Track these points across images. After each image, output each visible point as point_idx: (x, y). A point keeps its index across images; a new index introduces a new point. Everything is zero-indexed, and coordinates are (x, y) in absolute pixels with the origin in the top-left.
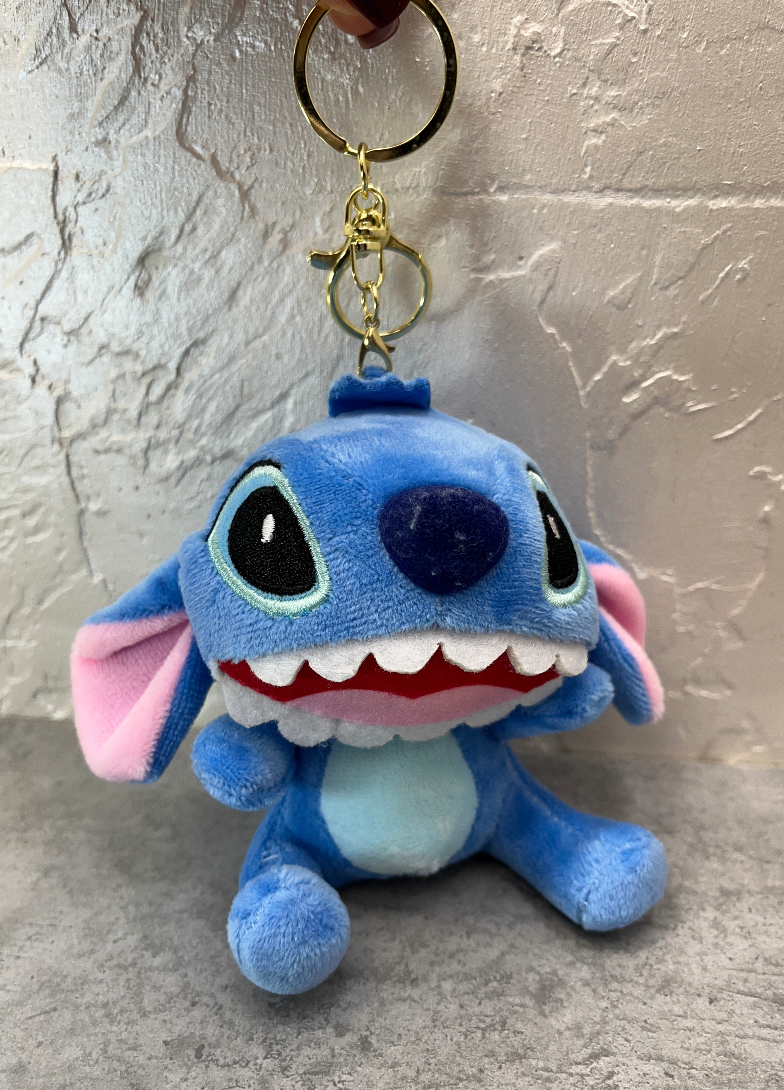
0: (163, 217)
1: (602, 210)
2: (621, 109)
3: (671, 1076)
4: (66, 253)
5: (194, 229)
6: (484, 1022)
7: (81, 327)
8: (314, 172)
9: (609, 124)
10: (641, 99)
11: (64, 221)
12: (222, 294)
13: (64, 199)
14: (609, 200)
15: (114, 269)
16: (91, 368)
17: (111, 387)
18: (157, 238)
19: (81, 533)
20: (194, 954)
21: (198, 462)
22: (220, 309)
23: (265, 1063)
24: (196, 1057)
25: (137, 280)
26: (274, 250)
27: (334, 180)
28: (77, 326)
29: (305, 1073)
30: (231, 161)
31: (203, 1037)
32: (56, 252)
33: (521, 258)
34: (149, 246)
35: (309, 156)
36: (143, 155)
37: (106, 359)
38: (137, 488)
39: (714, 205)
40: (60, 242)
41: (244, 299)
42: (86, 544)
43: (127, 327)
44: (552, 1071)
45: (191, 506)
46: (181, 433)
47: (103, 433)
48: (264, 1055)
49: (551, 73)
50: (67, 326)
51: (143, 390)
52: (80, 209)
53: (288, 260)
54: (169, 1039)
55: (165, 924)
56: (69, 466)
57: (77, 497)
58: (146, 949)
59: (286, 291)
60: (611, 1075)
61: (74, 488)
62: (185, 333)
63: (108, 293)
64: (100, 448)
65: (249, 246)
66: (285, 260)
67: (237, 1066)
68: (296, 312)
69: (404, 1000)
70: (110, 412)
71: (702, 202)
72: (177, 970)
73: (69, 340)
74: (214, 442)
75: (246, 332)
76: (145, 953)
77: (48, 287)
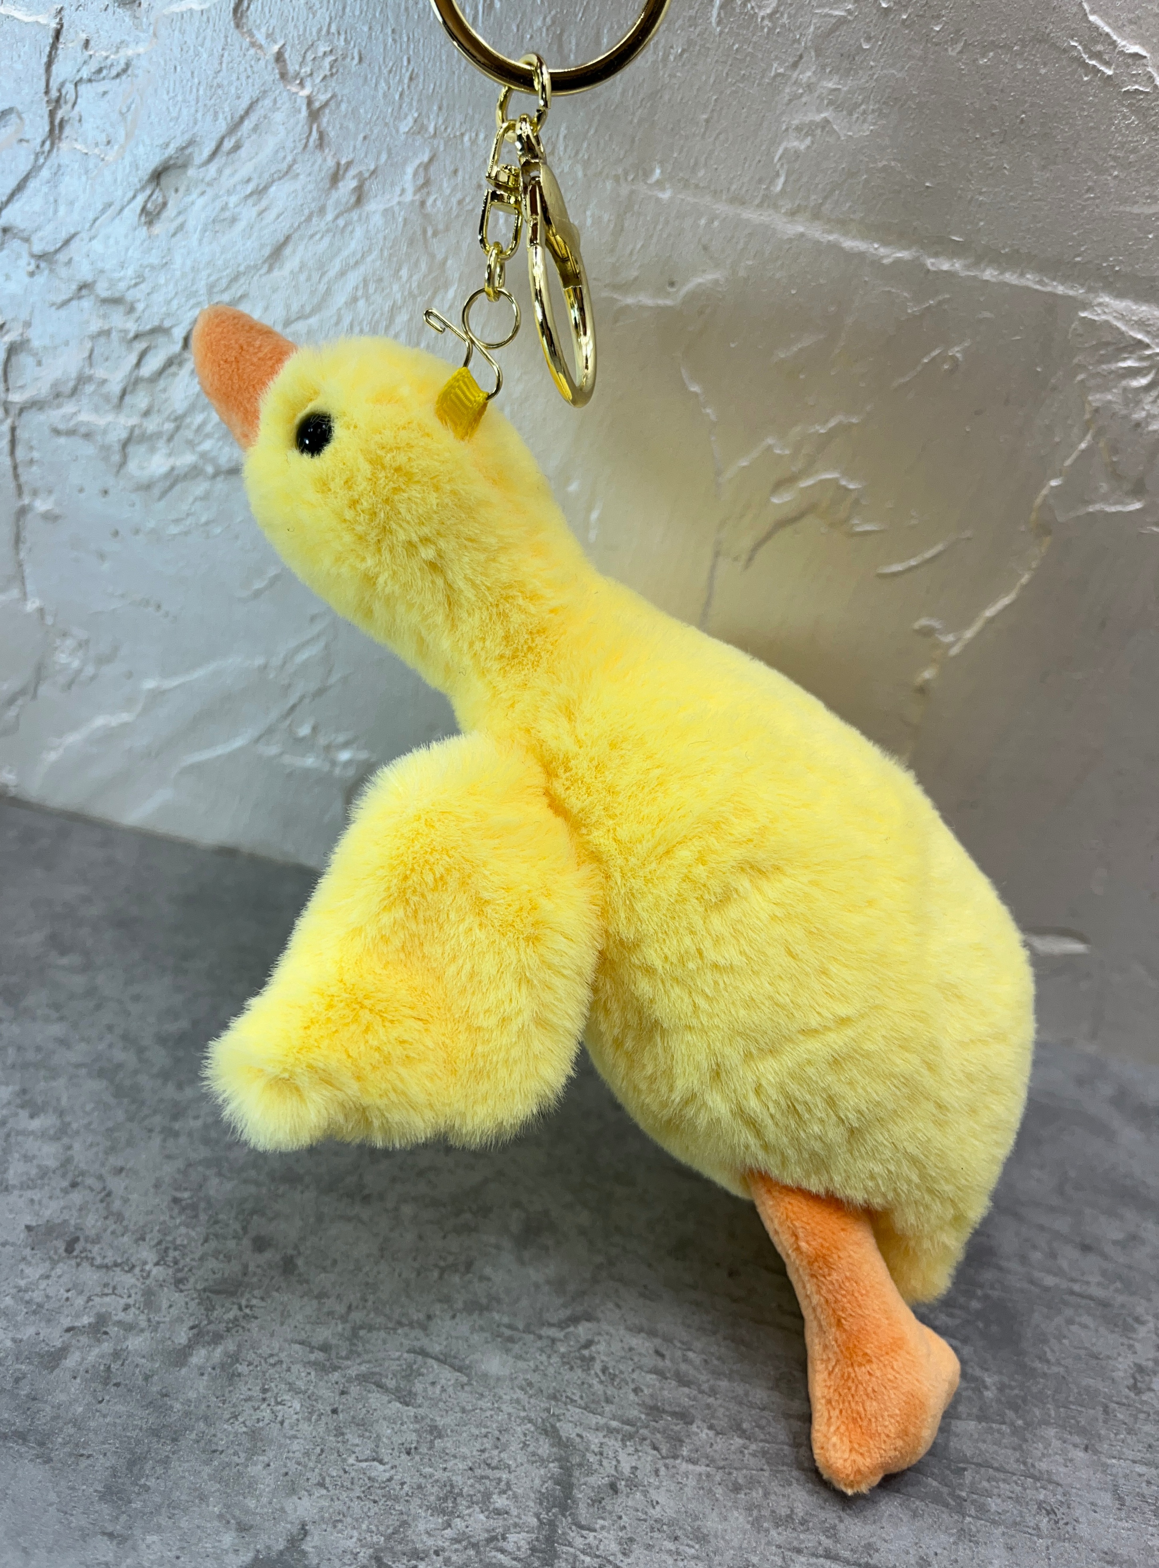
0: (195, 123)
1: (790, 240)
2: (838, 108)
3: (662, 1356)
4: (52, 145)
5: (237, 147)
6: (445, 1259)
7: (57, 251)
8: (415, 104)
9: (817, 125)
10: (866, 100)
11: (58, 100)
12: (262, 246)
13: (63, 70)
14: (801, 229)
15: (115, 181)
16: (63, 313)
17: (88, 345)
18: (183, 149)
19: (18, 540)
20: (85, 1121)
21: (194, 473)
22: (256, 268)
23: (155, 1271)
24: (66, 1250)
25: (146, 202)
26: (344, 200)
27: (441, 121)
28: (52, 249)
29: (205, 1290)
30: (302, 63)
31: (79, 1228)
32: (39, 140)
33: (672, 284)
34: (170, 158)
35: (411, 79)
36: (183, 32)
37: (86, 304)
38: (106, 492)
39: (933, 264)
40: (47, 128)
41: (292, 261)
42: (22, 555)
43: (122, 266)
44: (517, 1329)
45: (174, 530)
46: (178, 428)
47: (69, 408)
48: (155, 1260)
49: (755, 39)
50: (38, 247)
51: (133, 358)
52: (82, 88)
53: (360, 219)
54: (34, 1224)
55: (54, 1078)
56: (13, 443)
57: (19, 489)
58: (22, 1107)
59: (352, 262)
60: (588, 1344)
61: (16, 476)
62: (203, 291)
63: (103, 211)
64: (62, 427)
65: (311, 187)
66: (355, 218)
67: (118, 1269)
68: (360, 293)
69: (349, 1219)
70: (82, 380)
71: (918, 258)
72: (59, 1139)
73: (38, 267)
74: (221, 448)
75: (288, 307)
76: (20, 1111)
77: (20, 188)
